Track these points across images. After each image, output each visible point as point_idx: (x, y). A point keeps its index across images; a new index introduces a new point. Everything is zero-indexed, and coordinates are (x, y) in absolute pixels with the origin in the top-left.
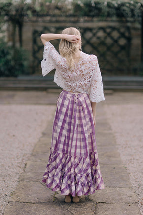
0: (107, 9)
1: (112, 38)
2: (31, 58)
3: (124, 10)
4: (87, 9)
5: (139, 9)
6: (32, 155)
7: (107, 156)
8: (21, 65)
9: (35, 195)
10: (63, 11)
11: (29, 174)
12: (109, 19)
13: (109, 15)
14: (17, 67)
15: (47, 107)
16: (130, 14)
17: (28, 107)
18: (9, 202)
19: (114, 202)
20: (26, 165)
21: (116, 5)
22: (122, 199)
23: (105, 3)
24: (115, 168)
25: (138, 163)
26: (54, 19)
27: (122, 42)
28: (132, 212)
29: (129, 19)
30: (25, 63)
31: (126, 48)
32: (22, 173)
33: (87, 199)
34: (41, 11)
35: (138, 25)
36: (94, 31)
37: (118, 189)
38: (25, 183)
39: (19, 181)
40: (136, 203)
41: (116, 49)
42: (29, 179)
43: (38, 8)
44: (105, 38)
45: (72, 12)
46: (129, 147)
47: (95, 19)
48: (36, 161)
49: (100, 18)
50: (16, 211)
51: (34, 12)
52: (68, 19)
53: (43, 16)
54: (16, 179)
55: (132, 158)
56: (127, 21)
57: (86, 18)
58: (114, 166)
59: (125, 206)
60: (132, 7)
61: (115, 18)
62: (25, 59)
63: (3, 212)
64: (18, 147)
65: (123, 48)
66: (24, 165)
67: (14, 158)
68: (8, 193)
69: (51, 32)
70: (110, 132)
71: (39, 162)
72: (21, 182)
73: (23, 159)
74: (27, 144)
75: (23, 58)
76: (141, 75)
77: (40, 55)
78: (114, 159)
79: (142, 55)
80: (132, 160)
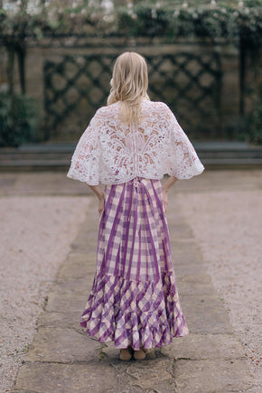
0: (178, 23)
1: (188, 73)
2: (42, 113)
3: (209, 24)
4: (142, 23)
5: (235, 21)
6: (56, 282)
7: (188, 281)
8: (26, 125)
9: (67, 350)
10: (98, 27)
11: (54, 315)
12: (182, 40)
13: (182, 33)
14: (18, 129)
15: (76, 199)
16: (219, 30)
17: (42, 201)
18: (23, 363)
19: (205, 357)
20: (47, 300)
21: (195, 16)
22: (218, 352)
23: (177, 13)
24: (203, 301)
25: (243, 291)
26: (82, 42)
27: (206, 80)
28: (237, 373)
29: (217, 39)
30: (33, 122)
31: (214, 91)
32: (42, 314)
33: (159, 354)
34: (59, 27)
35: (234, 51)
36: (155, 62)
37: (211, 336)
38: (48, 330)
39: (36, 327)
40: (243, 358)
41: (195, 93)
42: (54, 324)
43: (53, 22)
44: (176, 73)
45: (114, 29)
46: (226, 266)
47: (156, 40)
48: (64, 293)
49: (165, 39)
50: (37, 377)
51: (47, 29)
52: (108, 41)
53: (63, 36)
54: (31, 324)
55: (233, 284)
56: (214, 44)
57: (141, 40)
58: (202, 298)
59: (223, 364)
60: (223, 19)
61: (192, 38)
62: (32, 115)
63: (14, 379)
64: (31, 271)
65: (207, 91)
66: (43, 300)
67: (24, 289)
68: (20, 348)
69: (78, 65)
70: (192, 240)
71: (69, 295)
72: (41, 330)
73: (40, 291)
74: (46, 264)
75: (28, 112)
76: (242, 140)
77: (59, 107)
78: (200, 286)
79: (242, 104)
80: (233, 287)
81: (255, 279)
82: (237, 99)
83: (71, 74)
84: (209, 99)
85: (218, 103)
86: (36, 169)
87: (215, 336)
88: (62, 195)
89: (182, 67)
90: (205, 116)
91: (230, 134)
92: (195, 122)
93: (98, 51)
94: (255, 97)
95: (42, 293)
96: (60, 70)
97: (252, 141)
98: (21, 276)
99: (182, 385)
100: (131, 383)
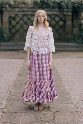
0: (53, 4)
1: (55, 21)
2: (8, 32)
3: (62, 5)
4: (41, 4)
5: (71, 4)
6: (14, 86)
7: (57, 86)
8: (3, 36)
9: (18, 108)
10: (27, 5)
11: (13, 96)
12: (53, 10)
13: (54, 8)
15: (19, 60)
16: (66, 7)
17: (8, 60)
18: (4, 112)
19: (64, 111)
20: (11, 92)
21: (59, 2)
22: (69, 110)
25: (75, 90)
26: (21, 10)
27: (61, 23)
28: (75, 117)
29: (65, 10)
30: (5, 35)
31: (63, 27)
32: (9, 96)
33: (49, 110)
35: (70, 14)
37: (66, 104)
38: (11, 102)
39: (8, 100)
40: (77, 112)
41: (57, 27)
42: (14, 100)
43: (12, 3)
45: (32, 6)
46: (69, 82)
48: (16, 90)
49: (48, 9)
50: (8, 117)
51: (10, 5)
52: (29, 10)
53: (15, 7)
54: (6, 99)
56: (64, 11)
58: (62, 92)
59: (71, 114)
60: (67, 3)
61: (57, 9)
62: (5, 33)
64: (5, 82)
65: (61, 27)
66: (10, 92)
67: (3, 88)
68: (2, 107)
69: (20, 18)
70: (57, 73)
71: (18, 90)
72: (9, 101)
73: (8, 89)
74: (10, 80)
75: (4, 32)
76: (72, 42)
77: (14, 30)
78: (61, 88)
79: (72, 31)
80: (72, 89)
81: (79, 86)
82: (71, 30)
83: (17, 20)
84: (61, 29)
85: (64, 31)
86: (6, 50)
87: (67, 104)
88: (14, 58)
89: (53, 19)
90: (60, 34)
91: (68, 40)
92: (57, 36)
93: (26, 13)
94: (77, 29)
95: (9, 89)
96: (14, 19)
97: (75, 43)
98: (2, 84)
99: (57, 121)
100: (40, 120)
